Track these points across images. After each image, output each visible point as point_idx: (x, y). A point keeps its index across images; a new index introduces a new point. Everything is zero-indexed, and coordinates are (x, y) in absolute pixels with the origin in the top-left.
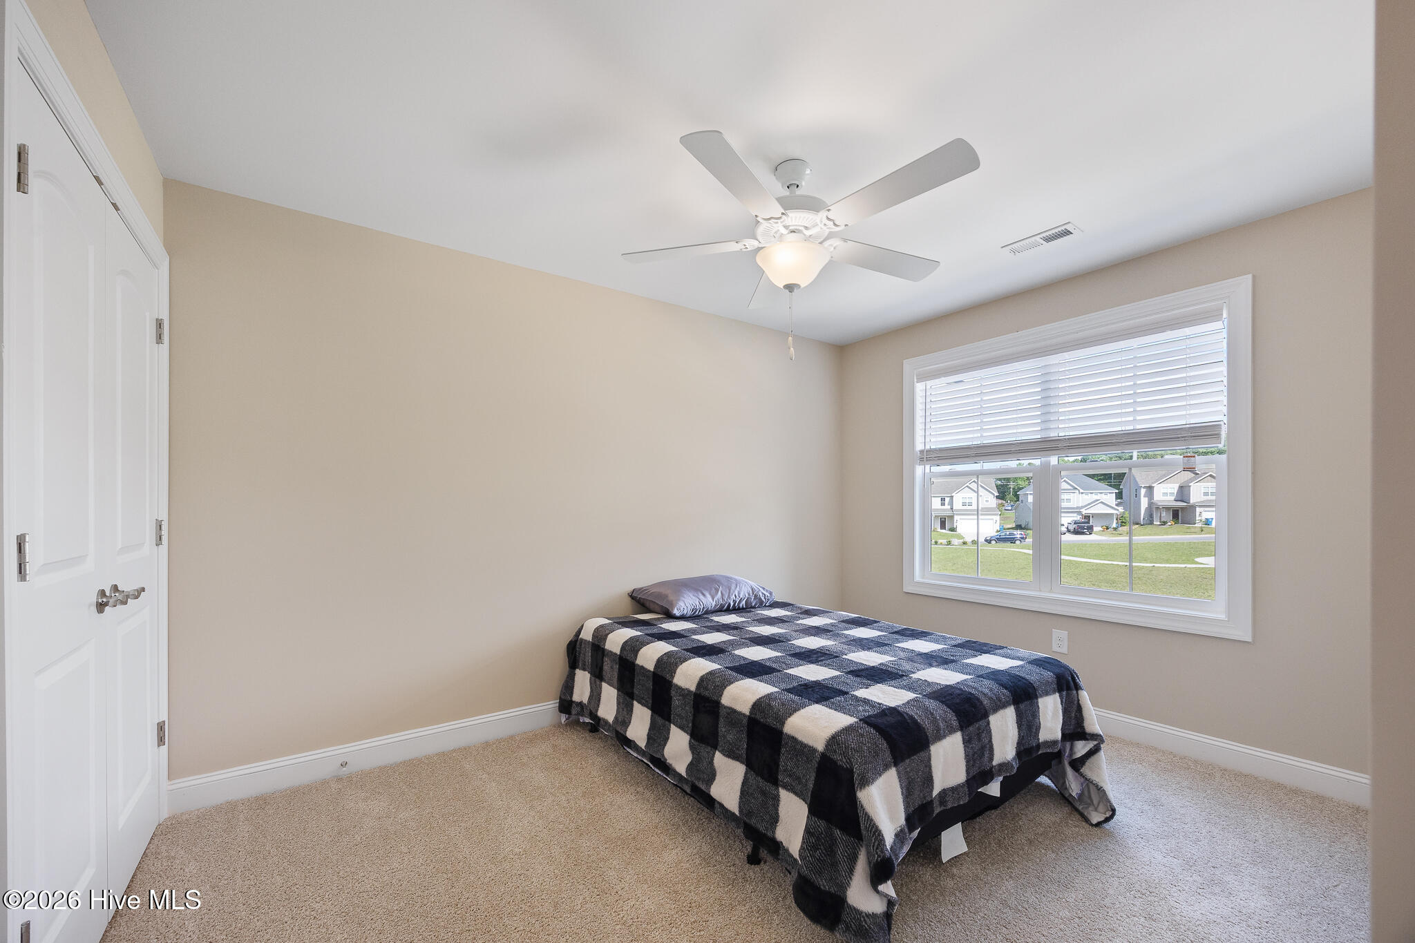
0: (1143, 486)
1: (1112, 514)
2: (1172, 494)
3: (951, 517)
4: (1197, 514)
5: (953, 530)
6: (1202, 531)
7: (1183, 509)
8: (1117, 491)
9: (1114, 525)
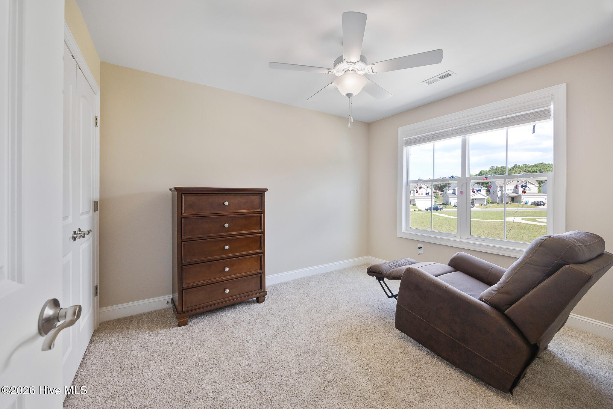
0: (498, 186)
1: (484, 198)
2: (511, 190)
3: (414, 199)
4: (522, 199)
5: (414, 205)
6: (523, 206)
7: (516, 196)
8: (486, 189)
9: (485, 204)
